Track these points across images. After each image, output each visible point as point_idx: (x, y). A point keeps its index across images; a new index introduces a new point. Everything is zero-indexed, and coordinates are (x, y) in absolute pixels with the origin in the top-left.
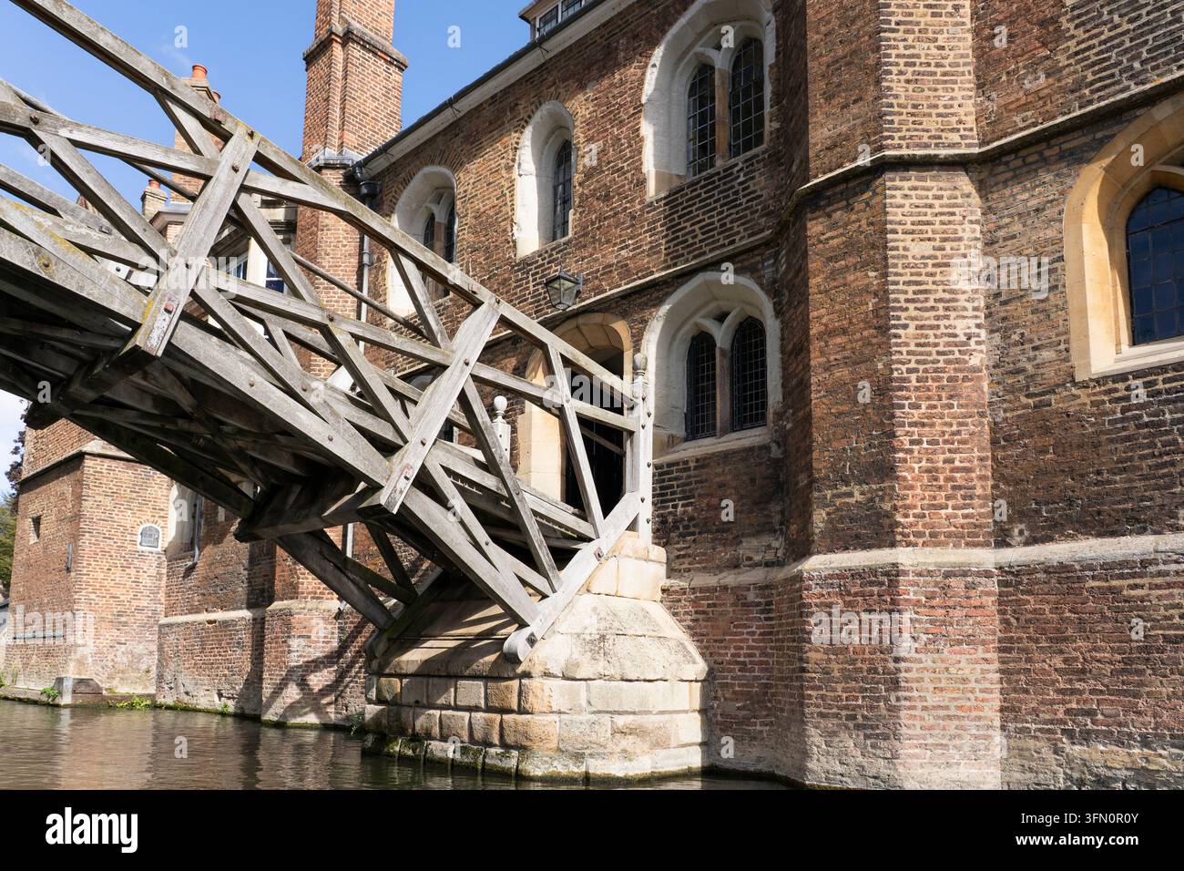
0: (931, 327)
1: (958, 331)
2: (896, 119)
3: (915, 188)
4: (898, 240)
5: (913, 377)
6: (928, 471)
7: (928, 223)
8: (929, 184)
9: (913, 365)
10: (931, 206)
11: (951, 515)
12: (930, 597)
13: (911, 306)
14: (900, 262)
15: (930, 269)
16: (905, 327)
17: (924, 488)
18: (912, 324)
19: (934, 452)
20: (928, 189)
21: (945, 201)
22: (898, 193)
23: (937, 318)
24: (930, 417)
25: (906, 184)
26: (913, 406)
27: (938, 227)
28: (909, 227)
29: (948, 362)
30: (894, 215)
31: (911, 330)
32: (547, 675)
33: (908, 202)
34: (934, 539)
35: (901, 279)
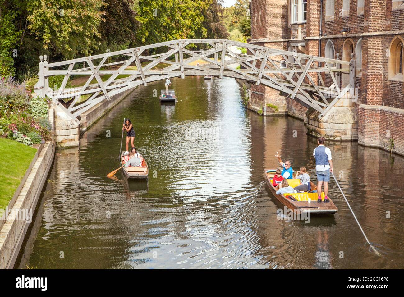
0: (374, 66)
1: (379, 67)
2: (371, 26)
3: (373, 40)
4: (370, 50)
5: (371, 75)
6: (372, 92)
7: (375, 47)
8: (375, 39)
9: (371, 73)
10: (375, 44)
11: (376, 100)
12: (370, 114)
13: (371, 62)
14: (370, 54)
15: (375, 55)
16: (370, 66)
17: (372, 95)
18: (371, 66)
19: (373, 89)
20: (375, 40)
21: (378, 42)
22: (370, 41)
23: (375, 65)
24: (373, 82)
25: (372, 39)
26: (371, 81)
27: (376, 47)
28: (372, 48)
29: (377, 73)
30: (369, 45)
31: (371, 67)
32: (324, 122)
33: (371, 43)
34: (373, 104)
35: (370, 57)
